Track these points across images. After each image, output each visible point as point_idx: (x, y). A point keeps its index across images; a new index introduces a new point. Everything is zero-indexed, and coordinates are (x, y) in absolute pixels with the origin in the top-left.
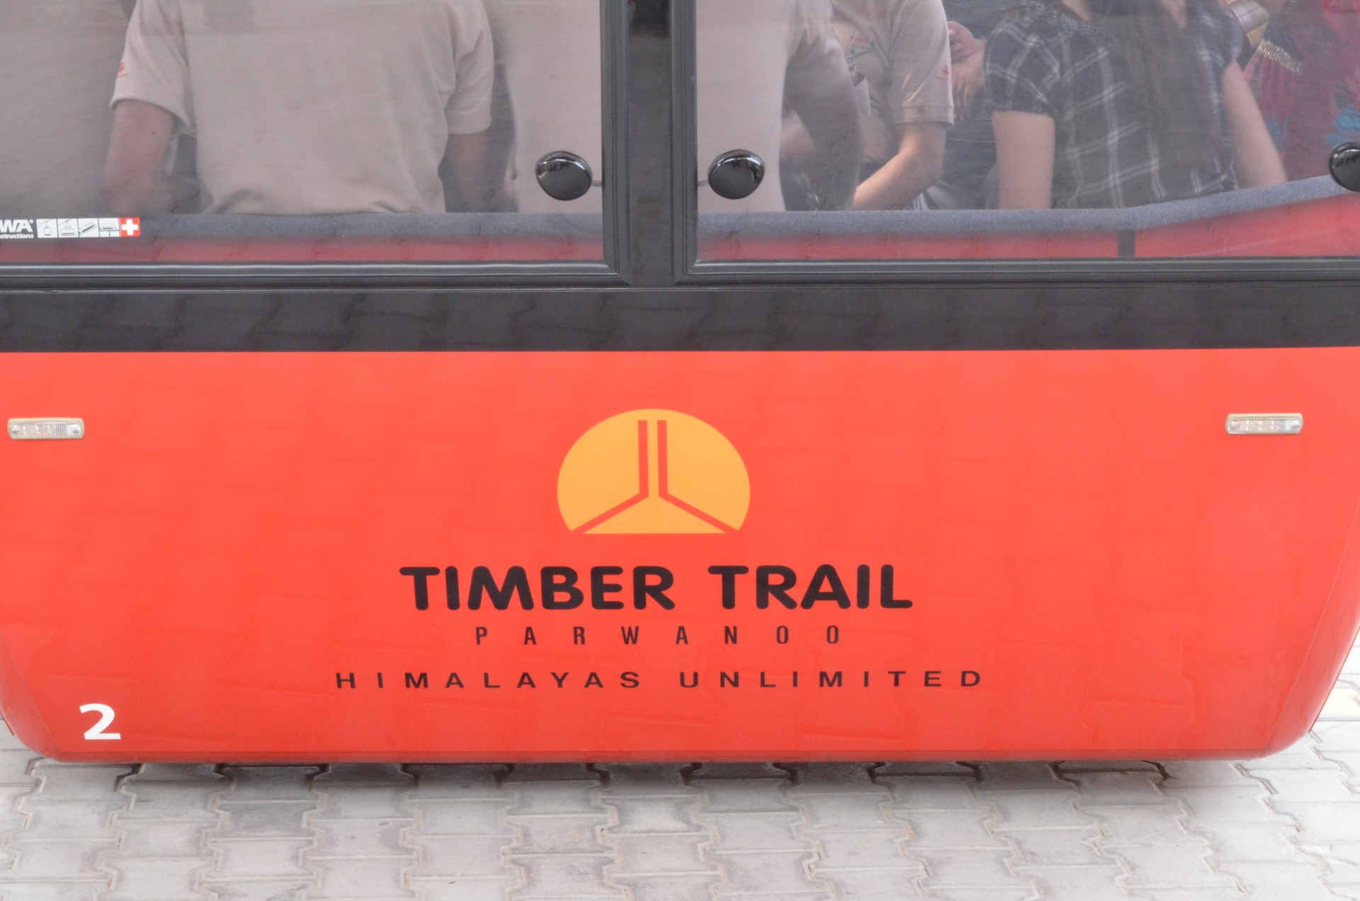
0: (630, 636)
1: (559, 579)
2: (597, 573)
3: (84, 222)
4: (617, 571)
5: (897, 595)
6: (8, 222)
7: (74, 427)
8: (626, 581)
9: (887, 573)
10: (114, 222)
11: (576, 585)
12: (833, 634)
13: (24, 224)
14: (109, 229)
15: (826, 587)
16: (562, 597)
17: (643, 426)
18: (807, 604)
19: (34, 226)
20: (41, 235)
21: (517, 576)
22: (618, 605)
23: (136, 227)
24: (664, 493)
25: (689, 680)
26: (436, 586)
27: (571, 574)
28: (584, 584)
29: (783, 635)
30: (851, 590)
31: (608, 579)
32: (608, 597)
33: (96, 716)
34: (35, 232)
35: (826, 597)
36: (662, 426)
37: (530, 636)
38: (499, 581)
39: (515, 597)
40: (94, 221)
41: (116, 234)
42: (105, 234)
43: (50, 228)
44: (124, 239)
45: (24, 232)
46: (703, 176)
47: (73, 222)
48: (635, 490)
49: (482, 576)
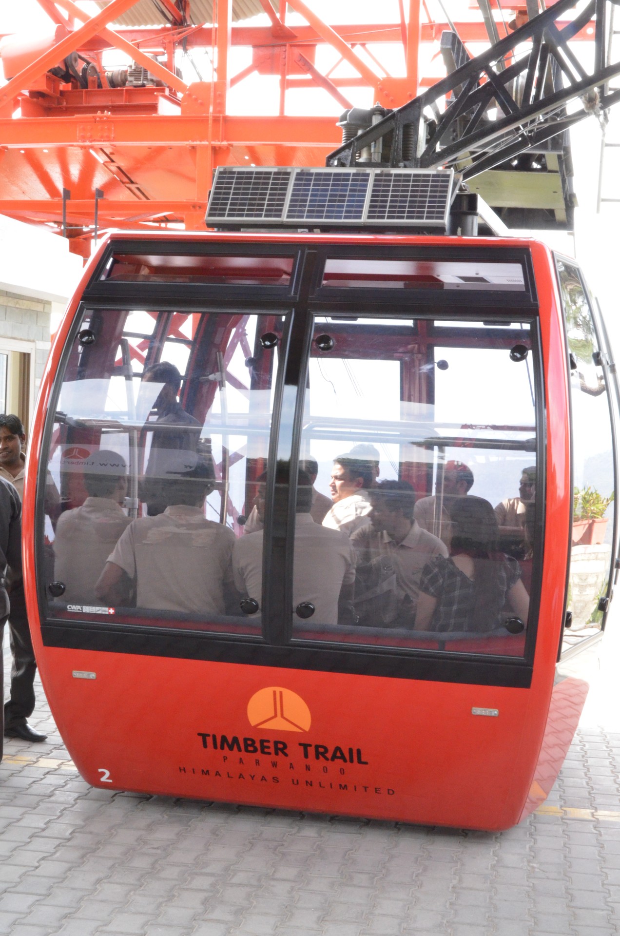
0: (274, 765)
1: (249, 742)
2: (262, 742)
3: (98, 608)
4: (268, 741)
5: (363, 760)
6: (74, 606)
7: (93, 675)
8: (271, 745)
9: (359, 752)
10: (106, 609)
11: (256, 745)
12: (342, 771)
13: (79, 607)
14: (105, 611)
15: (338, 754)
16: (251, 749)
17: (275, 693)
18: (333, 759)
19: (82, 608)
20: (84, 611)
21: (235, 740)
22: (269, 753)
23: (113, 611)
24: (282, 716)
25: (295, 782)
26: (209, 740)
27: (253, 741)
28: (258, 745)
29: (325, 770)
30: (347, 756)
31: (266, 744)
32: (266, 750)
33: (103, 774)
34: (82, 610)
35: (339, 758)
36: (281, 693)
37: (241, 761)
38: (230, 740)
39: (235, 747)
40: (100, 608)
41: (107, 613)
42: (104, 613)
43: (87, 609)
44: (109, 615)
45: (79, 610)
46: (294, 610)
47: (94, 608)
48: (273, 714)
49: (224, 739)
